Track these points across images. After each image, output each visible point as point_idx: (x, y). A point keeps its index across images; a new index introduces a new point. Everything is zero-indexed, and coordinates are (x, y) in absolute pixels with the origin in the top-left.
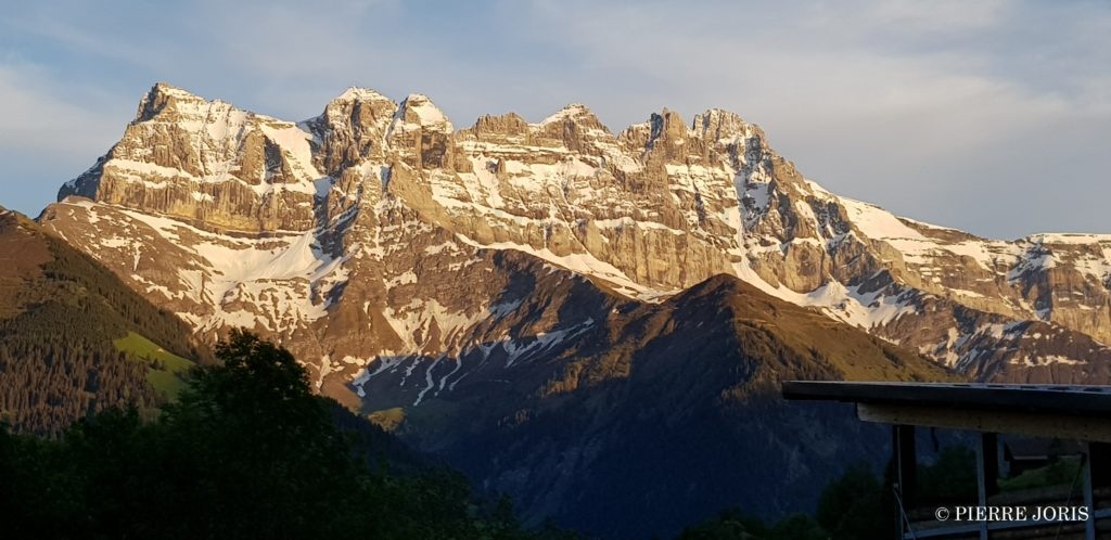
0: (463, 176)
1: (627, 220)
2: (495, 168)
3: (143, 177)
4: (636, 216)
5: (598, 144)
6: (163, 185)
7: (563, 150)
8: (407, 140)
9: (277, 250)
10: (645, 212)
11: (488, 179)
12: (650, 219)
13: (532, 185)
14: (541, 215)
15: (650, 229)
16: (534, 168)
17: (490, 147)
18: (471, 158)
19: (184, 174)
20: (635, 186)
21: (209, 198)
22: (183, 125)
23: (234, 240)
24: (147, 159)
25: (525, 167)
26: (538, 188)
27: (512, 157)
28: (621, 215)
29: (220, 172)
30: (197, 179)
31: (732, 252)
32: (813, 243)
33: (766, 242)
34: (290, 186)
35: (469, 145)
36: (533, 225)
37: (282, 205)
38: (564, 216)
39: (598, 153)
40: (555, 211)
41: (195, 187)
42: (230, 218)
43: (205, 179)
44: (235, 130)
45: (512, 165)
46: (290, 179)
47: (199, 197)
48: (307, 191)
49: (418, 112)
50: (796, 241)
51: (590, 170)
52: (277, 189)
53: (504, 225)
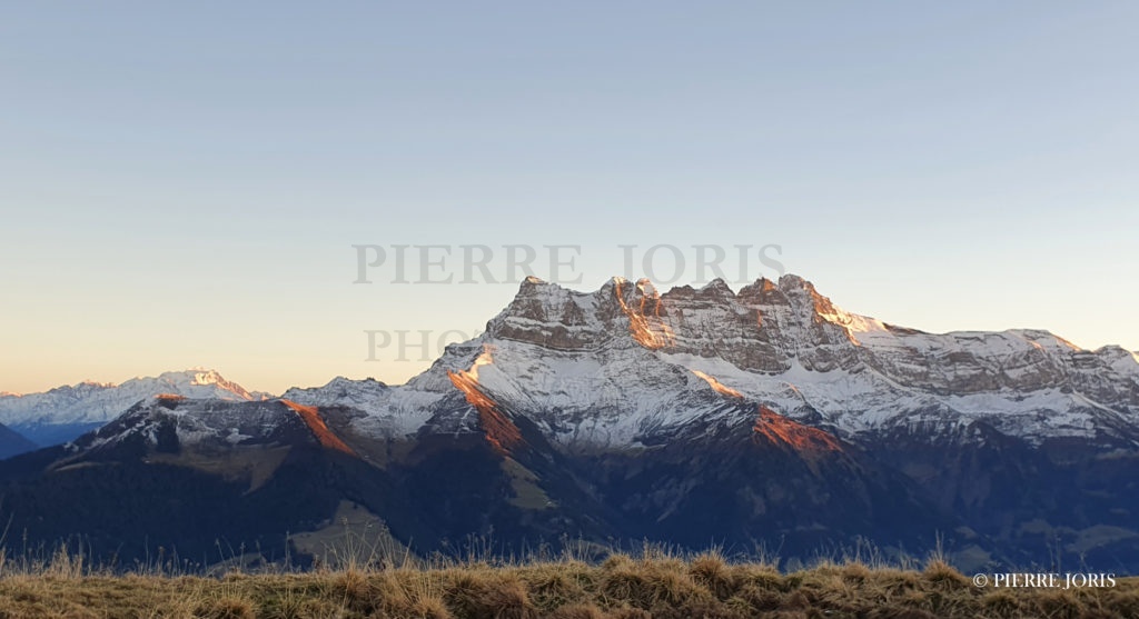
0: (663, 319)
1: (740, 339)
2: (680, 314)
3: (522, 325)
4: (744, 336)
5: (728, 299)
6: (529, 329)
7: (711, 302)
8: (638, 303)
9: (578, 358)
10: (747, 334)
11: (675, 319)
12: (750, 337)
13: (694, 321)
14: (699, 337)
15: (750, 344)
16: (699, 312)
17: (676, 302)
18: (667, 309)
19: (539, 323)
20: (743, 320)
21: (550, 334)
22: (539, 297)
23: (560, 353)
24: (522, 316)
25: (691, 311)
26: (698, 323)
27: (686, 307)
28: (736, 336)
29: (555, 321)
30: (545, 325)
31: (792, 352)
32: (830, 347)
33: (807, 347)
34: (585, 328)
35: (668, 301)
36: (694, 343)
37: (580, 337)
38: (710, 337)
39: (728, 304)
40: (706, 334)
41: (543, 328)
42: (559, 342)
43: (549, 325)
44: (561, 300)
45: (686, 312)
46: (585, 324)
47: (544, 333)
48: (592, 330)
49: (641, 287)
50: (822, 346)
51: (723, 313)
52: (579, 328)
53: (682, 344)
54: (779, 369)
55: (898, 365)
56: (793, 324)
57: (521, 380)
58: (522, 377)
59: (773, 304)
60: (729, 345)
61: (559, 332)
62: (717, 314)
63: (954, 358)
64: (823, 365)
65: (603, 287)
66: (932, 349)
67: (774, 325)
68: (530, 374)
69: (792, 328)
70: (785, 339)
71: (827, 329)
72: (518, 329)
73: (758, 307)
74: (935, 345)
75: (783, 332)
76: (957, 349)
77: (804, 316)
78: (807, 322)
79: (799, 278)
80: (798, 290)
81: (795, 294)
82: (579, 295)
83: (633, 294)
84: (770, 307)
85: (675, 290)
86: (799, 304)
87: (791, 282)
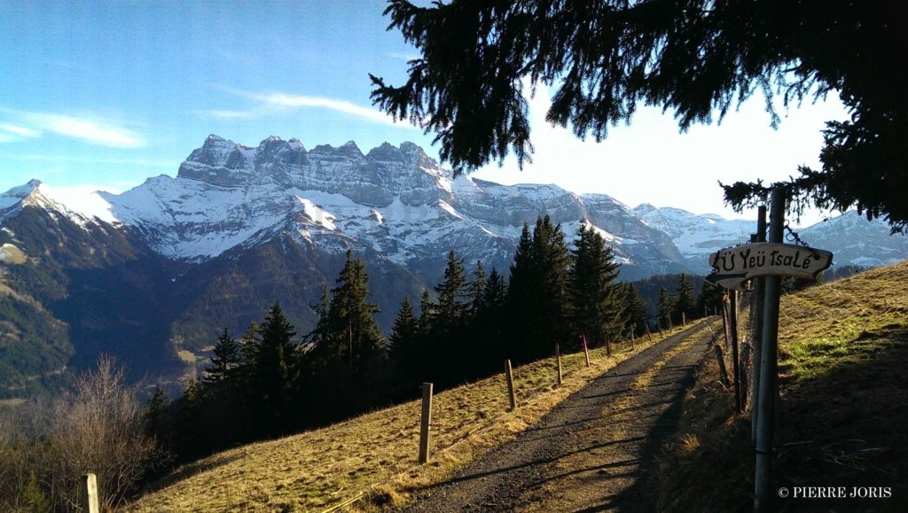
0: (304, 166)
1: (358, 182)
2: (319, 165)
3: (195, 167)
4: (361, 180)
6: (200, 170)
7: (344, 156)
8: (284, 155)
10: (364, 179)
11: (314, 167)
12: (366, 181)
13: (327, 169)
14: (329, 180)
15: (366, 186)
16: (334, 163)
17: (318, 156)
18: (310, 160)
19: (210, 167)
20: (363, 169)
21: (216, 174)
22: (217, 149)
23: (222, 188)
24: (196, 161)
25: (328, 162)
26: (331, 170)
27: (322, 159)
28: (356, 180)
29: (221, 165)
30: (213, 168)
31: (396, 192)
32: (422, 189)
33: (408, 189)
34: (242, 170)
35: (312, 155)
36: (324, 184)
37: (237, 177)
38: (337, 180)
39: (355, 158)
40: (334, 178)
41: (211, 170)
42: (222, 180)
43: (216, 168)
44: (230, 151)
45: (322, 162)
46: (243, 168)
47: (212, 174)
48: (247, 172)
49: (291, 144)
50: (417, 189)
51: (351, 164)
52: (238, 171)
53: (313, 184)
54: (384, 204)
55: (472, 204)
56: (403, 175)
57: (171, 204)
58: (174, 201)
59: (391, 160)
60: (350, 186)
61: (221, 173)
62: (347, 165)
63: (515, 201)
64: (416, 202)
65: (261, 143)
66: (503, 195)
67: (387, 174)
68: (181, 199)
69: (402, 178)
70: (395, 183)
71: (424, 177)
72: (191, 170)
73: (381, 162)
74: (505, 193)
75: (393, 180)
76: (517, 194)
77: (411, 169)
78: (411, 173)
79: (414, 144)
80: (411, 152)
81: (409, 155)
82: (246, 149)
83: (283, 149)
84: (389, 163)
85: (319, 148)
86: (410, 162)
87: (408, 146)
